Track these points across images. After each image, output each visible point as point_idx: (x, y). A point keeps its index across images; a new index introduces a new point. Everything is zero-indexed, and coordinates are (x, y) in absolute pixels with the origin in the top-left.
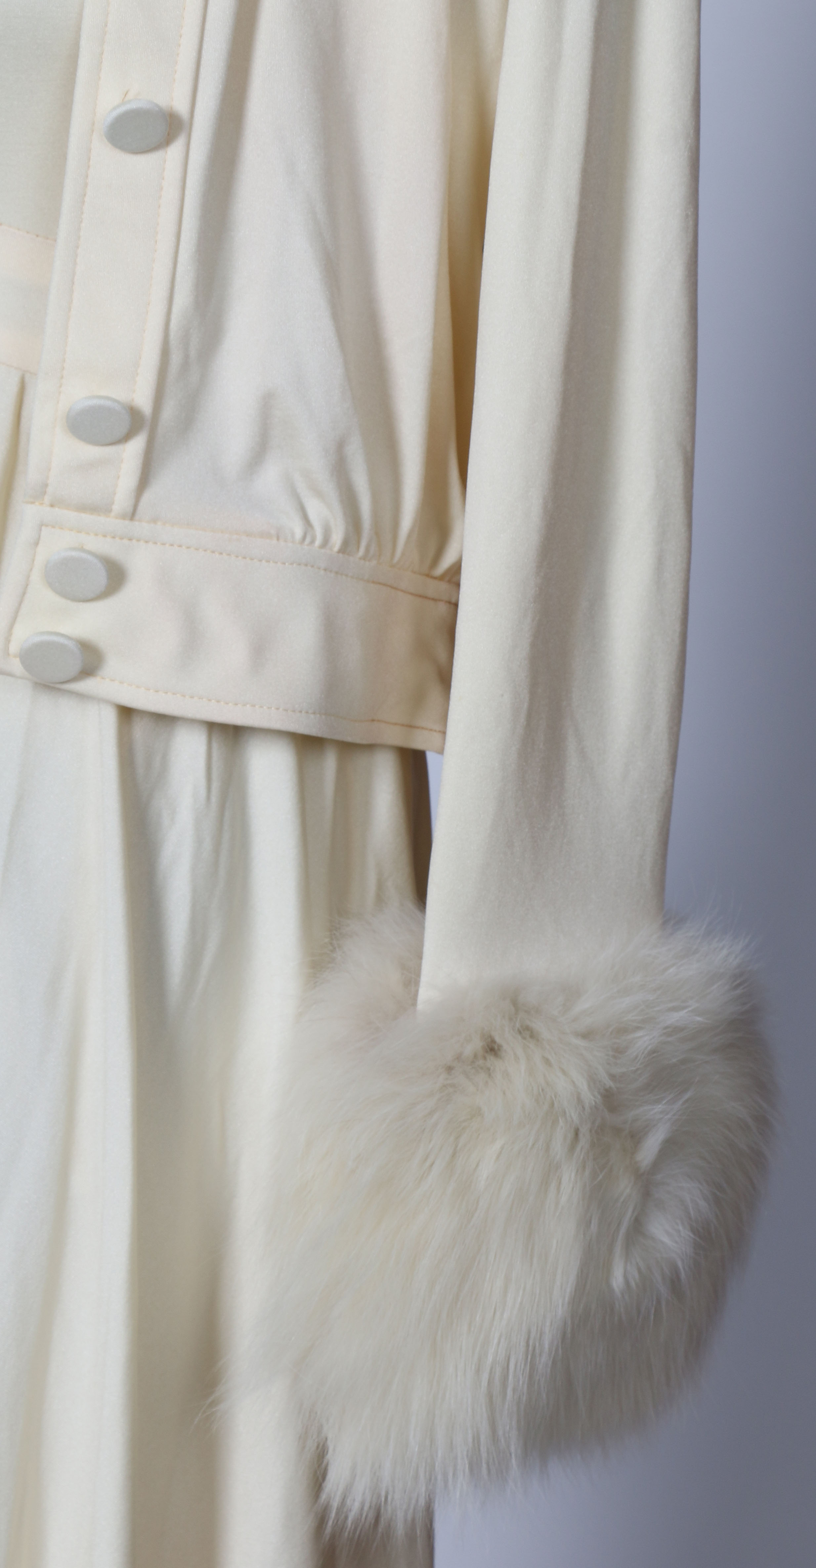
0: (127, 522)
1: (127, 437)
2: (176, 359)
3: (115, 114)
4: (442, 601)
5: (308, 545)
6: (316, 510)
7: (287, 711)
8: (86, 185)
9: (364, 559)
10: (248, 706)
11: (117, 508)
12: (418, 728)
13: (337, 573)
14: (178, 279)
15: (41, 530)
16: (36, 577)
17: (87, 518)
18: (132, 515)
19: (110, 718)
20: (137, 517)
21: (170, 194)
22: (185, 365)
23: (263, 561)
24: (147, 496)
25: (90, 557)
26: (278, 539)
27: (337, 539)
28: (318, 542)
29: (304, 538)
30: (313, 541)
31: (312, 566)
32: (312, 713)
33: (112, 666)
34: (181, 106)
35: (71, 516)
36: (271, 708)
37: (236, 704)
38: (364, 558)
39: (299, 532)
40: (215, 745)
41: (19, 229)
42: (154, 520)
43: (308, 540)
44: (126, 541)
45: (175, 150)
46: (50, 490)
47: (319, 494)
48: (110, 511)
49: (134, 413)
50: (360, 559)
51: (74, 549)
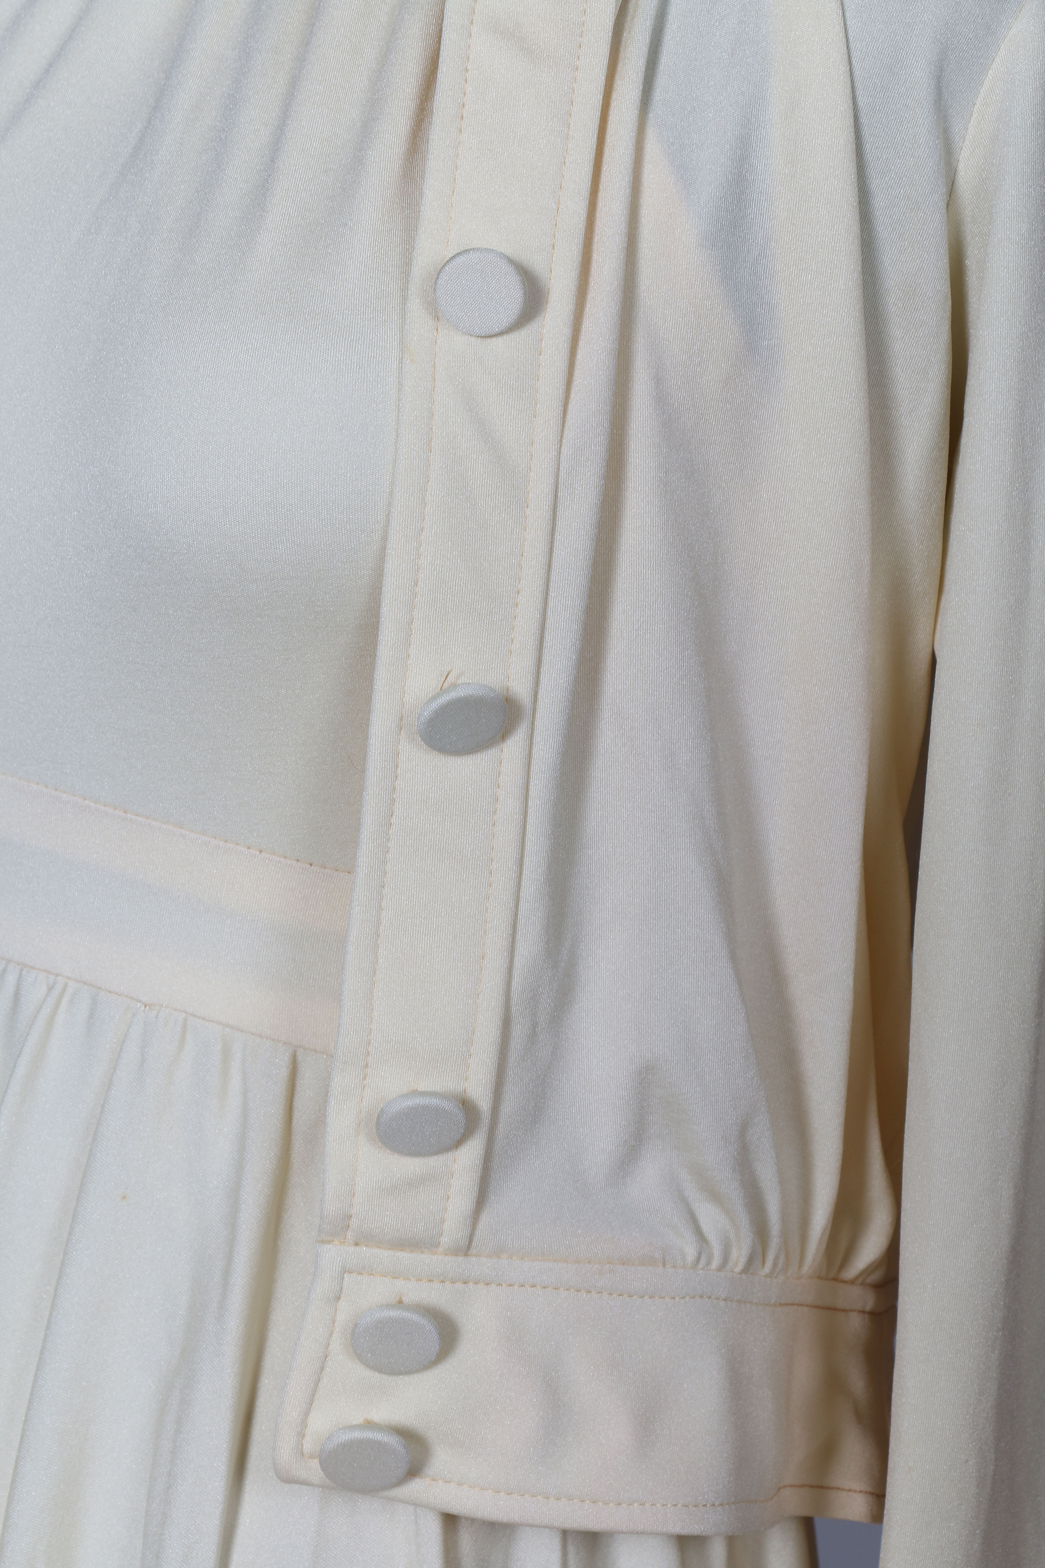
0: (461, 1259)
1: (459, 1143)
2: (519, 1031)
3: (435, 705)
4: (854, 1310)
5: (702, 1269)
7: (688, 1506)
8: (393, 801)
9: (770, 1277)
10: (635, 1504)
11: (444, 1240)
12: (832, 1488)
13: (739, 1301)
14: (521, 921)
15: (343, 1279)
16: (337, 1345)
17: (406, 1257)
18: (466, 1249)
19: (433, 1529)
20: (473, 1251)
21: (509, 806)
22: (532, 1036)
23: (646, 1297)
24: (485, 1218)
25: (416, 1318)
26: (664, 1265)
27: (739, 1256)
28: (715, 1264)
29: (698, 1259)
30: (709, 1263)
31: (709, 1297)
32: (719, 1505)
34: (521, 689)
35: (385, 1255)
36: (667, 1505)
37: (619, 1504)
38: (769, 1275)
39: (690, 1251)
40: (571, 1549)
41: (285, 857)
42: (498, 1253)
43: (703, 1261)
44: (459, 1286)
45: (513, 746)
46: (354, 1223)
47: (715, 1197)
48: (438, 1245)
49: (467, 1106)
50: (766, 1276)
51: (389, 1306)
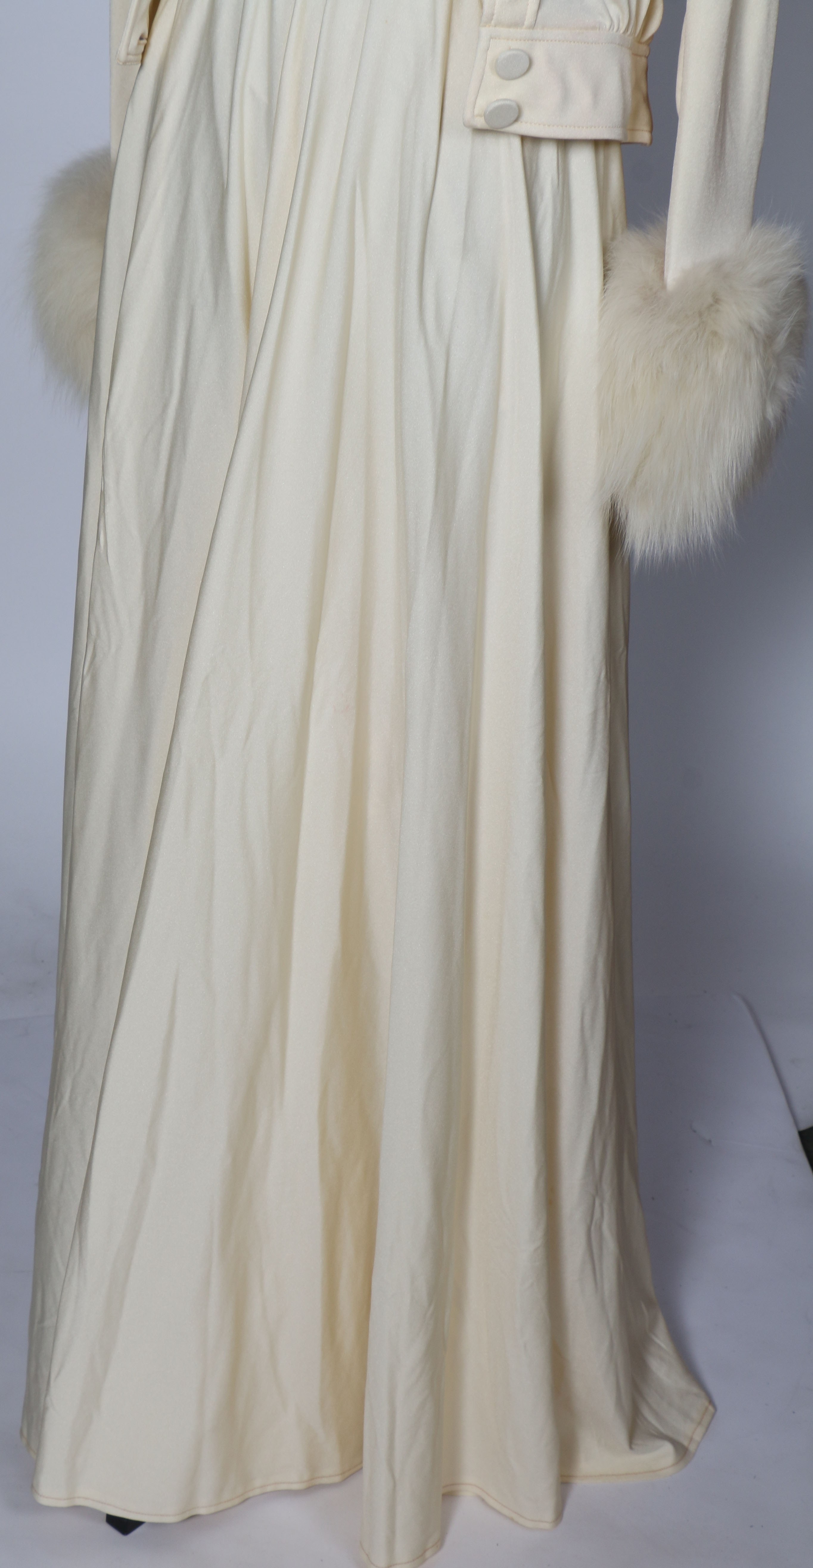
6: (614, 10)
15: (490, 41)
33: (527, 115)
